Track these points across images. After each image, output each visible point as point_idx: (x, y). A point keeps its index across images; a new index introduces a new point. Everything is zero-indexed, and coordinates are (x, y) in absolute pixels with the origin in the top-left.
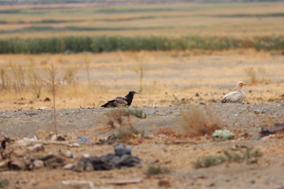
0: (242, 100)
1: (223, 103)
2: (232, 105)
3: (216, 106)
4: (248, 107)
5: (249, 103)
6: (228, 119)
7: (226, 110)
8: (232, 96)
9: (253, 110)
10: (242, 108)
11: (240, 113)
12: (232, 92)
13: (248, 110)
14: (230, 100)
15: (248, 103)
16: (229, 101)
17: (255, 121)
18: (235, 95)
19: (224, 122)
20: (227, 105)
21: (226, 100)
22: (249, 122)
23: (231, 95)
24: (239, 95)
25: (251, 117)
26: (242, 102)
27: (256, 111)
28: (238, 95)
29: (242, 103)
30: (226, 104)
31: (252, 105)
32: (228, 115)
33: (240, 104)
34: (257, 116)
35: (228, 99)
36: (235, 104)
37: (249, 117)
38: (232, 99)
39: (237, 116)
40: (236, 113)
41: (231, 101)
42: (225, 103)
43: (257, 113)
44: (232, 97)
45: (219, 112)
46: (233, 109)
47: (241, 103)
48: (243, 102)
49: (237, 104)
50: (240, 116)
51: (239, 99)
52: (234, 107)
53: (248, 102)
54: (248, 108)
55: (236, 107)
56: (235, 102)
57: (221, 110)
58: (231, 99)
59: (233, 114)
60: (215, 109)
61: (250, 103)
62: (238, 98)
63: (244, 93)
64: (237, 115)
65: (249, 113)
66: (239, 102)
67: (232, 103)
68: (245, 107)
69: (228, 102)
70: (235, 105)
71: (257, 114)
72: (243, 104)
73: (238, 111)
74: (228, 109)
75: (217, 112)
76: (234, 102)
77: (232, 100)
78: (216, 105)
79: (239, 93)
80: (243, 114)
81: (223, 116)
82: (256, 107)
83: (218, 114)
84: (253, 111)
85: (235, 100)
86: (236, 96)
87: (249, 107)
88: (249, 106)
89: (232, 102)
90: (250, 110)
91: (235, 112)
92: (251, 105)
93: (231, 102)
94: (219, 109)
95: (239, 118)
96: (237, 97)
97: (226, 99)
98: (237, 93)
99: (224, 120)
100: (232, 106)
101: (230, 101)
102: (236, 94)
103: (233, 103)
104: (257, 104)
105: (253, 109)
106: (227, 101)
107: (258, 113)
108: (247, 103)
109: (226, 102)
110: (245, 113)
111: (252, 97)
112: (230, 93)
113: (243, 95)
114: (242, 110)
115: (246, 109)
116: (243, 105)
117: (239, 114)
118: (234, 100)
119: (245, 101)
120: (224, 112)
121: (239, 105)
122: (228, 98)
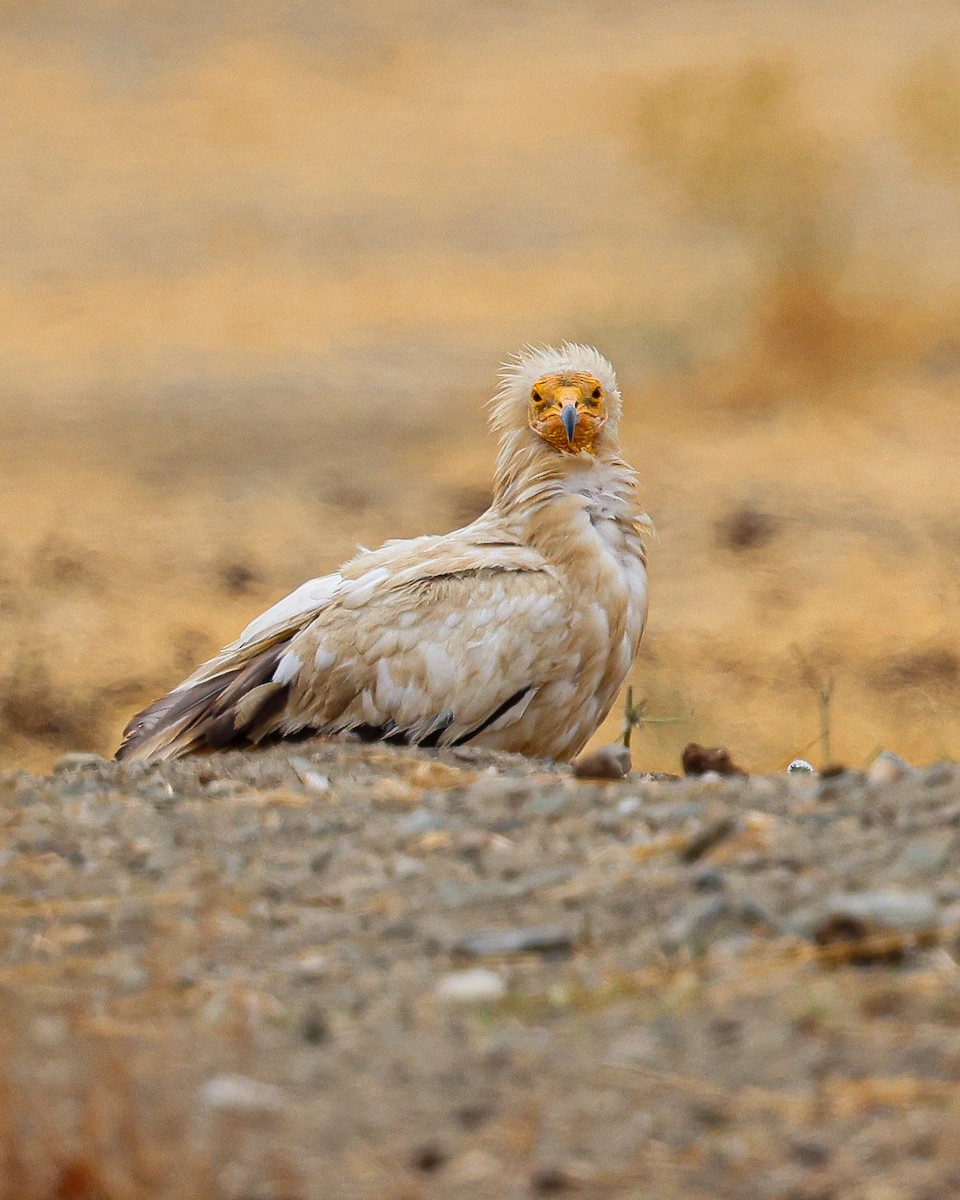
0: (593, 705)
1: (211, 762)
2: (393, 787)
3: (82, 812)
4: (694, 829)
5: (723, 766)
6: (306, 1062)
7: (273, 895)
8: (393, 623)
9: (805, 884)
10: (577, 858)
11: (554, 950)
12: (397, 548)
13: (705, 885)
14: (346, 701)
15: (695, 763)
16: (335, 714)
17: (845, 1098)
18: (461, 604)
19: (237, 1121)
20: (287, 793)
21: (278, 699)
22: (712, 1119)
23: (382, 591)
24: (536, 600)
25: (761, 1036)
26: (581, 740)
27: (856, 905)
28: (506, 608)
29: (591, 748)
30: (273, 782)
31: (778, 804)
32: (312, 980)
33: (534, 776)
34: (881, 1007)
35: (326, 671)
36: (455, 771)
37: (725, 1031)
38: (404, 677)
39: (488, 1009)
40: (464, 957)
41: (374, 717)
42: (257, 764)
43: (877, 943)
44: (390, 637)
45: (141, 928)
46: (405, 864)
47: (562, 756)
48: (604, 740)
49: (490, 780)
50: (544, 1014)
51: (521, 673)
52: (426, 827)
53: (708, 741)
54: (694, 852)
55: (472, 837)
56: (455, 733)
57: (178, 890)
58: (371, 683)
59: (405, 971)
60: (55, 867)
61: (737, 761)
62: (504, 663)
63: (630, 579)
64: (478, 983)
65: (726, 950)
66: (527, 749)
67: (380, 751)
68: (642, 838)
69: (306, 733)
70: (459, 791)
71: (864, 960)
72: (603, 771)
73: (508, 909)
74: (319, 866)
75: (101, 935)
76: (431, 741)
77: (393, 693)
78: (76, 789)
79: (529, 556)
80: (595, 970)
81: (213, 1012)
82: (849, 827)
83: (123, 965)
84: (805, 916)
85: (451, 707)
86: (482, 615)
87: (722, 832)
88: (718, 812)
89: (400, 740)
90: (742, 888)
91: (447, 932)
92: (760, 804)
93: (369, 733)
94: (134, 864)
95: (527, 1041)
96: (494, 642)
97: (280, 676)
98: (499, 571)
99: (228, 1090)
100: (404, 807)
101: (349, 720)
102: (470, 573)
103: (411, 752)
104: (879, 771)
105: (794, 866)
106: (291, 720)
107: (895, 958)
108: (674, 764)
109: (275, 738)
110: (646, 940)
111: (777, 643)
112: (367, 556)
113: (600, 619)
114: (578, 887)
115: (664, 873)
116: (599, 803)
117: (531, 965)
118: (439, 699)
119: (632, 719)
120: (228, 925)
121: (516, 798)
122: (323, 657)
